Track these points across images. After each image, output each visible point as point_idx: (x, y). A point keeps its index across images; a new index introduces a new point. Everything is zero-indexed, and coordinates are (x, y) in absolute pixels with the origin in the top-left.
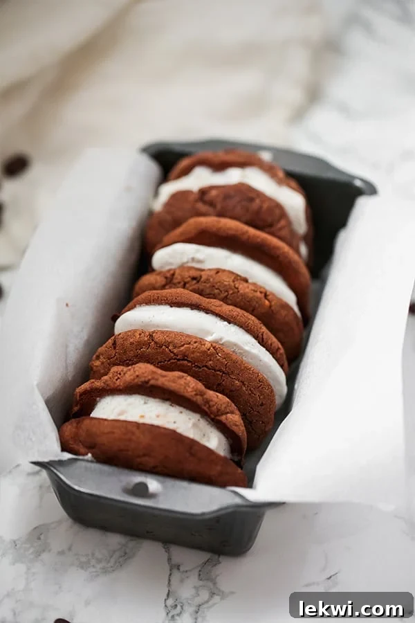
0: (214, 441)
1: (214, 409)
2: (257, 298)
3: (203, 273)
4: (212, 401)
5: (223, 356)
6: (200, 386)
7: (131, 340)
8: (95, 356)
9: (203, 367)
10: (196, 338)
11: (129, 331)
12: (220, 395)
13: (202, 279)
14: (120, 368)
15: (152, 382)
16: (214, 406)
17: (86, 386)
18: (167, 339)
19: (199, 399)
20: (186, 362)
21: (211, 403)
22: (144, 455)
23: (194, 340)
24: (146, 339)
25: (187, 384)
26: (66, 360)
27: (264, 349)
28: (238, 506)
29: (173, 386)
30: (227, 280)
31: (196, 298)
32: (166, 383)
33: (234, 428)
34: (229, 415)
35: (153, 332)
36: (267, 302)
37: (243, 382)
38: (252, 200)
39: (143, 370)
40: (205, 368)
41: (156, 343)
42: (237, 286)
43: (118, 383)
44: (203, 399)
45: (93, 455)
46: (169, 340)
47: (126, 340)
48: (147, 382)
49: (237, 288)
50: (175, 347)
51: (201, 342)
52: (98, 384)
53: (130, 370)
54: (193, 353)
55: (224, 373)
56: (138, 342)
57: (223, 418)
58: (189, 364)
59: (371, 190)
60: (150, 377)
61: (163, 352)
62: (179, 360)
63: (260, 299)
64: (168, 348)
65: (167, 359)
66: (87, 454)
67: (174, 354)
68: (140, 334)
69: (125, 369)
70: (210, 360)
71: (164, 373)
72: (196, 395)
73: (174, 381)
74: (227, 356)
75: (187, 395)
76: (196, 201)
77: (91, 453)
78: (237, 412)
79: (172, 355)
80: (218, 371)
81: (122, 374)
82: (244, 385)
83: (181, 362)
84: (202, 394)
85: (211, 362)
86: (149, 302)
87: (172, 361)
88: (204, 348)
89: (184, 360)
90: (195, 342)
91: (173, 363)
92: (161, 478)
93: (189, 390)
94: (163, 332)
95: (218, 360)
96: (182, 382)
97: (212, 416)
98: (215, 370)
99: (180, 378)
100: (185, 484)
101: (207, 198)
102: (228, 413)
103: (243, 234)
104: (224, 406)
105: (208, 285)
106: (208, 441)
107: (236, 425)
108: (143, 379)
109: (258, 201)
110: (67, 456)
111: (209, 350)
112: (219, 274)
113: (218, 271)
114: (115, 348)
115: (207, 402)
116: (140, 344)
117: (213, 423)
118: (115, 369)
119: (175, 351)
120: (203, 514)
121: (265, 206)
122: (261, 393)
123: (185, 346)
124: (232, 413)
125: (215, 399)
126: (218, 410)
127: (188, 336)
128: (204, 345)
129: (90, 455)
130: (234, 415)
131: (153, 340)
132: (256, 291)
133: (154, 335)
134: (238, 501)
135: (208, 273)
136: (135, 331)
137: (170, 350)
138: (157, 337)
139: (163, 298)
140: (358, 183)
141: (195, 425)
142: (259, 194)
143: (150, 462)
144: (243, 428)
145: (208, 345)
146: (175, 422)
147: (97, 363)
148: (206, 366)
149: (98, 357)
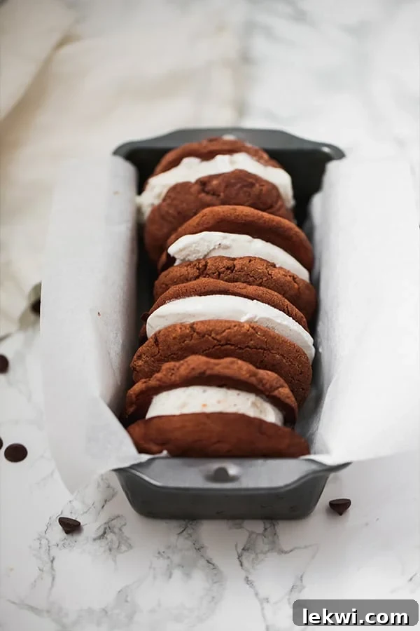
0: (271, 415)
1: (268, 386)
2: (288, 282)
3: (235, 262)
4: (264, 379)
5: (262, 334)
6: (252, 368)
7: (174, 335)
8: (135, 357)
9: (246, 347)
10: (234, 322)
11: (169, 327)
12: (269, 372)
13: (236, 269)
14: (171, 364)
15: (208, 372)
16: (266, 383)
17: (139, 386)
18: (208, 327)
19: (253, 380)
20: (229, 346)
21: (264, 381)
22: (219, 442)
23: (233, 324)
24: (188, 331)
25: (240, 368)
26: (112, 367)
27: (291, 318)
28: (315, 472)
29: (227, 372)
30: (261, 268)
31: (222, 284)
32: (221, 371)
33: (288, 401)
34: (280, 389)
35: (193, 324)
36: (296, 285)
37: (283, 356)
38: (252, 185)
39: (196, 362)
40: (248, 349)
41: (198, 333)
42: (270, 272)
43: (173, 377)
44: (257, 379)
45: (169, 452)
46: (211, 329)
47: (168, 336)
48: (204, 373)
49: (271, 275)
50: (217, 334)
51: (240, 325)
52: (153, 382)
53: (182, 364)
54: (235, 336)
55: (265, 350)
56: (180, 336)
57: (276, 393)
58: (233, 347)
59: (339, 154)
60: (205, 368)
61: (207, 341)
62: (222, 345)
63: (290, 282)
64: (210, 336)
65: (212, 347)
66: (161, 452)
67: (218, 341)
68: (181, 328)
69: (177, 364)
70: (251, 340)
71: (216, 361)
72: (250, 376)
73: (228, 368)
74: (266, 333)
75: (242, 378)
76: (199, 193)
77: (166, 449)
78: (286, 385)
79: (216, 342)
80: (260, 348)
81: (175, 369)
82: (284, 357)
83: (226, 347)
84: (255, 375)
85: (252, 342)
86: (178, 296)
87: (216, 347)
88: (244, 330)
89: (227, 344)
90: (235, 326)
91: (217, 349)
92: (238, 461)
93: (244, 373)
94: (202, 322)
95: (258, 338)
96: (235, 367)
97: (267, 393)
98: (256, 348)
99: (232, 363)
100: (260, 462)
101: (208, 188)
102: (278, 388)
103: (260, 218)
104: (275, 382)
105: (243, 274)
106: (266, 416)
107: (289, 398)
108: (199, 371)
109: (257, 185)
110: (145, 457)
111: (248, 331)
112: (253, 262)
113: (250, 259)
114: (157, 345)
115: (261, 380)
116: (183, 337)
117: (267, 399)
118: (166, 366)
119: (218, 337)
120: (287, 486)
121: (264, 188)
122: (300, 362)
123: (227, 331)
124: (282, 386)
125: (266, 377)
126: (271, 387)
127: (226, 321)
128: (243, 327)
129: (165, 453)
130: (284, 389)
131: (194, 331)
132: (286, 276)
133: (195, 326)
134: (314, 467)
135: (241, 261)
136: (175, 326)
137: (213, 338)
138: (199, 328)
139: (191, 290)
140: (326, 150)
141: (254, 404)
142: (256, 179)
143: (224, 447)
144: (294, 399)
145: (247, 326)
146: (235, 405)
147: (140, 363)
148: (248, 346)
149: (140, 357)
